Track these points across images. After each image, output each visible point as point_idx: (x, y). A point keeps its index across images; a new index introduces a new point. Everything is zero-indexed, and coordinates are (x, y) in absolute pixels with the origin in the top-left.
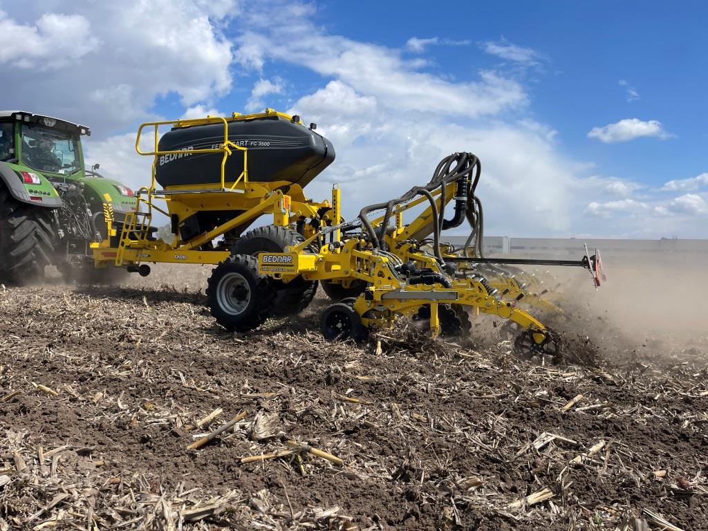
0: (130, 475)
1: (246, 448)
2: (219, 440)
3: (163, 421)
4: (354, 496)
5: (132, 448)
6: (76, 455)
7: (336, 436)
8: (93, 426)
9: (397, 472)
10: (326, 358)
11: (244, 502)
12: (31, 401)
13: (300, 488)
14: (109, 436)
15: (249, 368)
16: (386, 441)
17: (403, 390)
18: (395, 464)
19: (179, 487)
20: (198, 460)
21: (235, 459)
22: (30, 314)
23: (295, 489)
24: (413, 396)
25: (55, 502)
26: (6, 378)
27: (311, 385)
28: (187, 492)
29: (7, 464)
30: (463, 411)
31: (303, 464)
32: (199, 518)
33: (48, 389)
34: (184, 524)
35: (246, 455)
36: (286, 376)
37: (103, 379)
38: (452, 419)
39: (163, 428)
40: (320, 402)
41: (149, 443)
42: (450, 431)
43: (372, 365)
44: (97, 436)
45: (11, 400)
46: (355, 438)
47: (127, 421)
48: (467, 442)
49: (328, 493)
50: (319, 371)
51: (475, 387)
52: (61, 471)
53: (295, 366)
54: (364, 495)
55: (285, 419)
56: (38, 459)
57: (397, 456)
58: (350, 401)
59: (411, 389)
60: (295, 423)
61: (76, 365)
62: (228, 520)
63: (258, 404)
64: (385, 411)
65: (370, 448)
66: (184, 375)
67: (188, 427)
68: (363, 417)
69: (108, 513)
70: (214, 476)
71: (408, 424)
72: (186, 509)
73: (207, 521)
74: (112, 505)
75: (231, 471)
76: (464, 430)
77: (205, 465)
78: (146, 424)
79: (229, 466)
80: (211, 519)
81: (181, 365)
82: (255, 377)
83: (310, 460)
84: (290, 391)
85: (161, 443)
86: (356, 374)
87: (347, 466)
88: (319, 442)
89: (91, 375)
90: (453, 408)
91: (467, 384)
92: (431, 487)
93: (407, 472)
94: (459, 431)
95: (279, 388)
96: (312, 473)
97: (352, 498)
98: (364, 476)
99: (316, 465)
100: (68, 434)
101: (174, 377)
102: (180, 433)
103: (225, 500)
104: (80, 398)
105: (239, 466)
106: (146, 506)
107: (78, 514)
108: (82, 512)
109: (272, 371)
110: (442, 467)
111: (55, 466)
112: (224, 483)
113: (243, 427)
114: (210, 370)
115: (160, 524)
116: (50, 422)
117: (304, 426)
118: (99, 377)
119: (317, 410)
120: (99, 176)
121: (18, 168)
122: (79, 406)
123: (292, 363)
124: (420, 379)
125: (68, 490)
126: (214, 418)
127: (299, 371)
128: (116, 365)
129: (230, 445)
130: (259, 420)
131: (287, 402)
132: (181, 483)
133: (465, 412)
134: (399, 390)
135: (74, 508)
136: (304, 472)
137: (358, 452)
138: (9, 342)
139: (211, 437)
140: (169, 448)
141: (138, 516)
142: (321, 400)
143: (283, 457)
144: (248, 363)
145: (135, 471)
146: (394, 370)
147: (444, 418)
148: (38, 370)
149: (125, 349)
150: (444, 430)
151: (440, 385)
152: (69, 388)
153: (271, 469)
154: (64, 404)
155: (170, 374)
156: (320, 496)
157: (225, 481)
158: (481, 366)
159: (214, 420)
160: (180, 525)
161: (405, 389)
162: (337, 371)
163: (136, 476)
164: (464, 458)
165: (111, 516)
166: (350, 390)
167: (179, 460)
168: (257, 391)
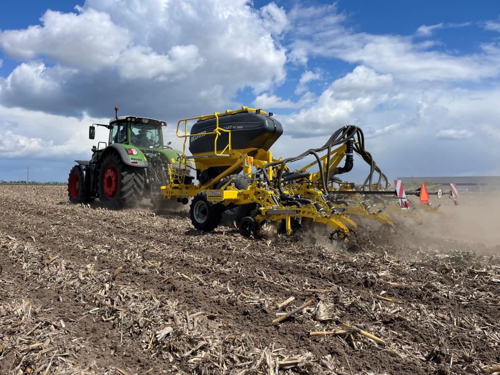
0: (240, 335)
1: (312, 325)
2: (294, 318)
3: (256, 302)
4: (396, 369)
5: (238, 318)
6: (207, 318)
7: (376, 324)
8: (214, 301)
9: (429, 355)
10: (362, 268)
11: (316, 361)
12: (177, 283)
13: (354, 358)
14: (224, 309)
15: (307, 272)
16: (417, 332)
17: (427, 295)
18: (427, 350)
19: (271, 346)
20: (281, 330)
21: (305, 332)
22: (170, 231)
23: (351, 358)
24: (436, 300)
25: (199, 346)
26: (163, 269)
27: (353, 286)
28: (277, 350)
29: (170, 320)
30: (481, 315)
31: (354, 341)
32: (288, 367)
33: (186, 277)
34: (279, 370)
35: (313, 330)
36: (334, 278)
37: (216, 273)
38: (472, 319)
39: (257, 307)
40: (361, 298)
41: (248, 316)
42: (471, 329)
43: (399, 275)
44: (217, 308)
45: (167, 282)
46: (391, 327)
47: (234, 301)
48: (486, 338)
49: (376, 364)
50: (358, 277)
51: (491, 296)
52: (199, 327)
53: (340, 272)
54: (404, 369)
55: (337, 309)
56: (186, 319)
57: (427, 344)
58: (385, 300)
59: (434, 295)
60: (344, 312)
61: (200, 263)
62: (308, 372)
63: (316, 296)
64: (414, 309)
65: (405, 336)
66: (265, 273)
67: (273, 307)
68: (397, 312)
69: (231, 357)
70: (293, 342)
71: (435, 321)
72: (279, 360)
73: (293, 370)
74: (232, 352)
75: (304, 340)
76: (483, 329)
77: (286, 334)
78: (246, 303)
79: (302, 337)
80: (296, 369)
81: (262, 266)
82: (312, 278)
83: (360, 339)
84: (338, 289)
85: (256, 316)
86: (387, 280)
87: (389, 346)
88: (364, 327)
89: (208, 270)
90: (472, 312)
91: (483, 293)
92: (459, 368)
93: (438, 356)
94: (478, 329)
95: (330, 286)
96: (361, 348)
97: (394, 370)
98: (403, 355)
99: (365, 343)
100: (200, 305)
101: (258, 274)
102: (268, 311)
103: (305, 358)
104: (205, 284)
105: (309, 337)
106: (253, 355)
107: (213, 355)
108: (215, 353)
109: (323, 275)
110: (468, 355)
111: (196, 324)
112: (300, 347)
113: (309, 311)
114: (281, 271)
115: (264, 367)
116: (189, 297)
117: (352, 315)
118: (213, 271)
119: (360, 304)
120: (171, 149)
121: (127, 147)
122: (205, 288)
123: (338, 270)
124: (441, 288)
125: (206, 339)
126: (289, 303)
127: (344, 275)
128: (223, 264)
129: (301, 322)
130: (320, 307)
131: (337, 297)
132: (272, 343)
133: (483, 315)
134: (424, 295)
135: (210, 351)
136: (356, 347)
137: (395, 337)
138: (161, 247)
139: (288, 316)
140: (261, 320)
141: (249, 361)
142: (362, 297)
143: (339, 334)
144: (306, 268)
145: (242, 333)
146: (418, 280)
147: (466, 318)
148: (178, 265)
149: (226, 254)
150: (465, 327)
151: (459, 293)
152: (198, 277)
153: (332, 342)
154: (197, 287)
155: (256, 272)
156: (370, 365)
157: (300, 346)
158: (494, 280)
159: (289, 304)
160: (277, 370)
161: (429, 295)
162: (372, 277)
163: (243, 335)
164: (485, 351)
165: (233, 358)
166: (383, 292)
167: (269, 329)
168: (315, 288)
